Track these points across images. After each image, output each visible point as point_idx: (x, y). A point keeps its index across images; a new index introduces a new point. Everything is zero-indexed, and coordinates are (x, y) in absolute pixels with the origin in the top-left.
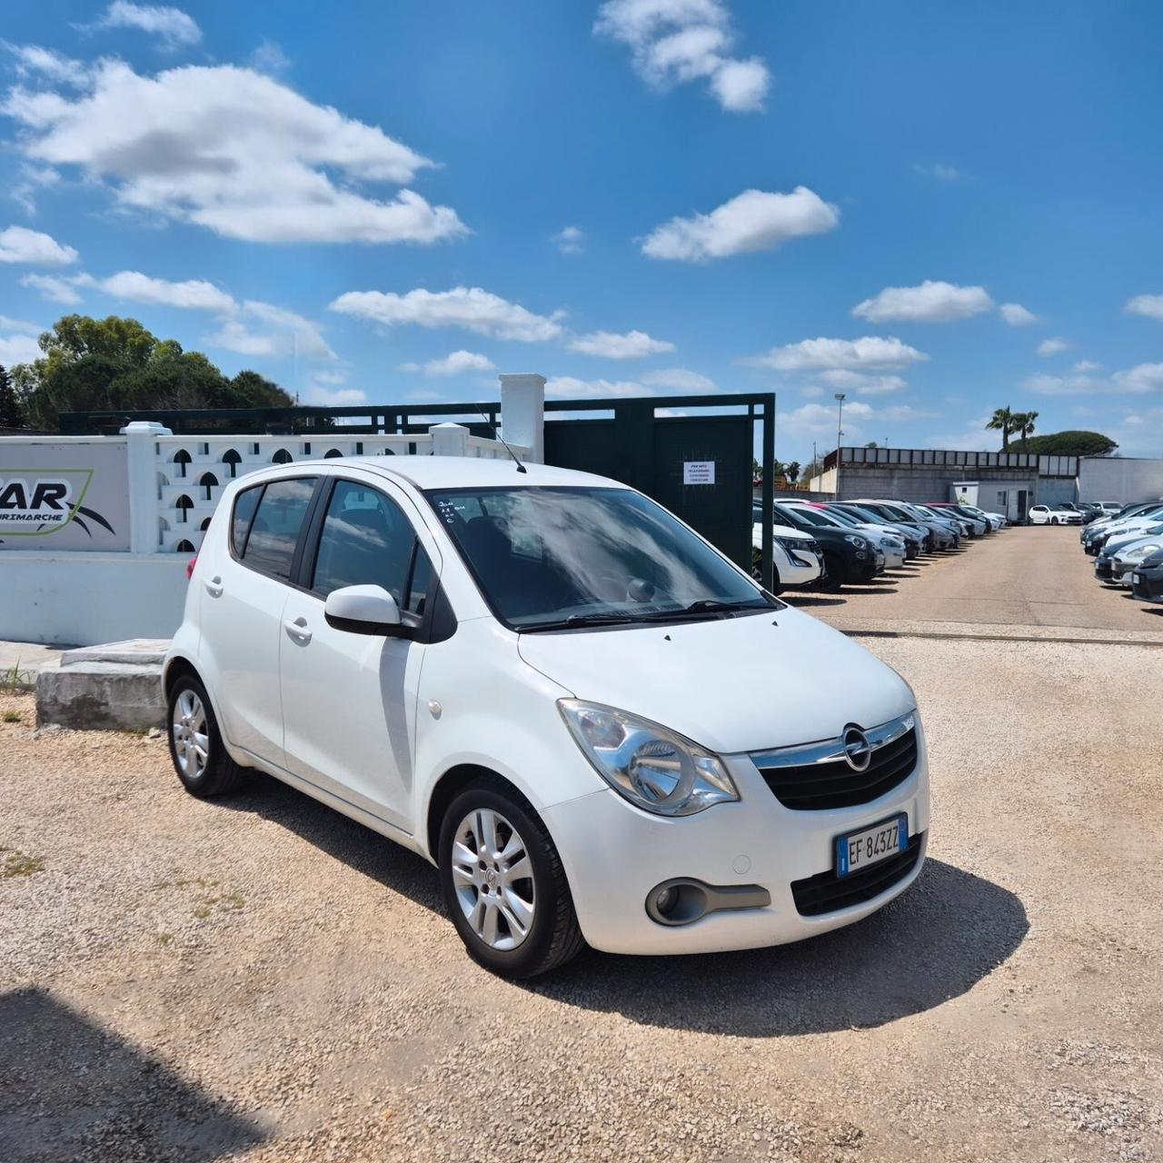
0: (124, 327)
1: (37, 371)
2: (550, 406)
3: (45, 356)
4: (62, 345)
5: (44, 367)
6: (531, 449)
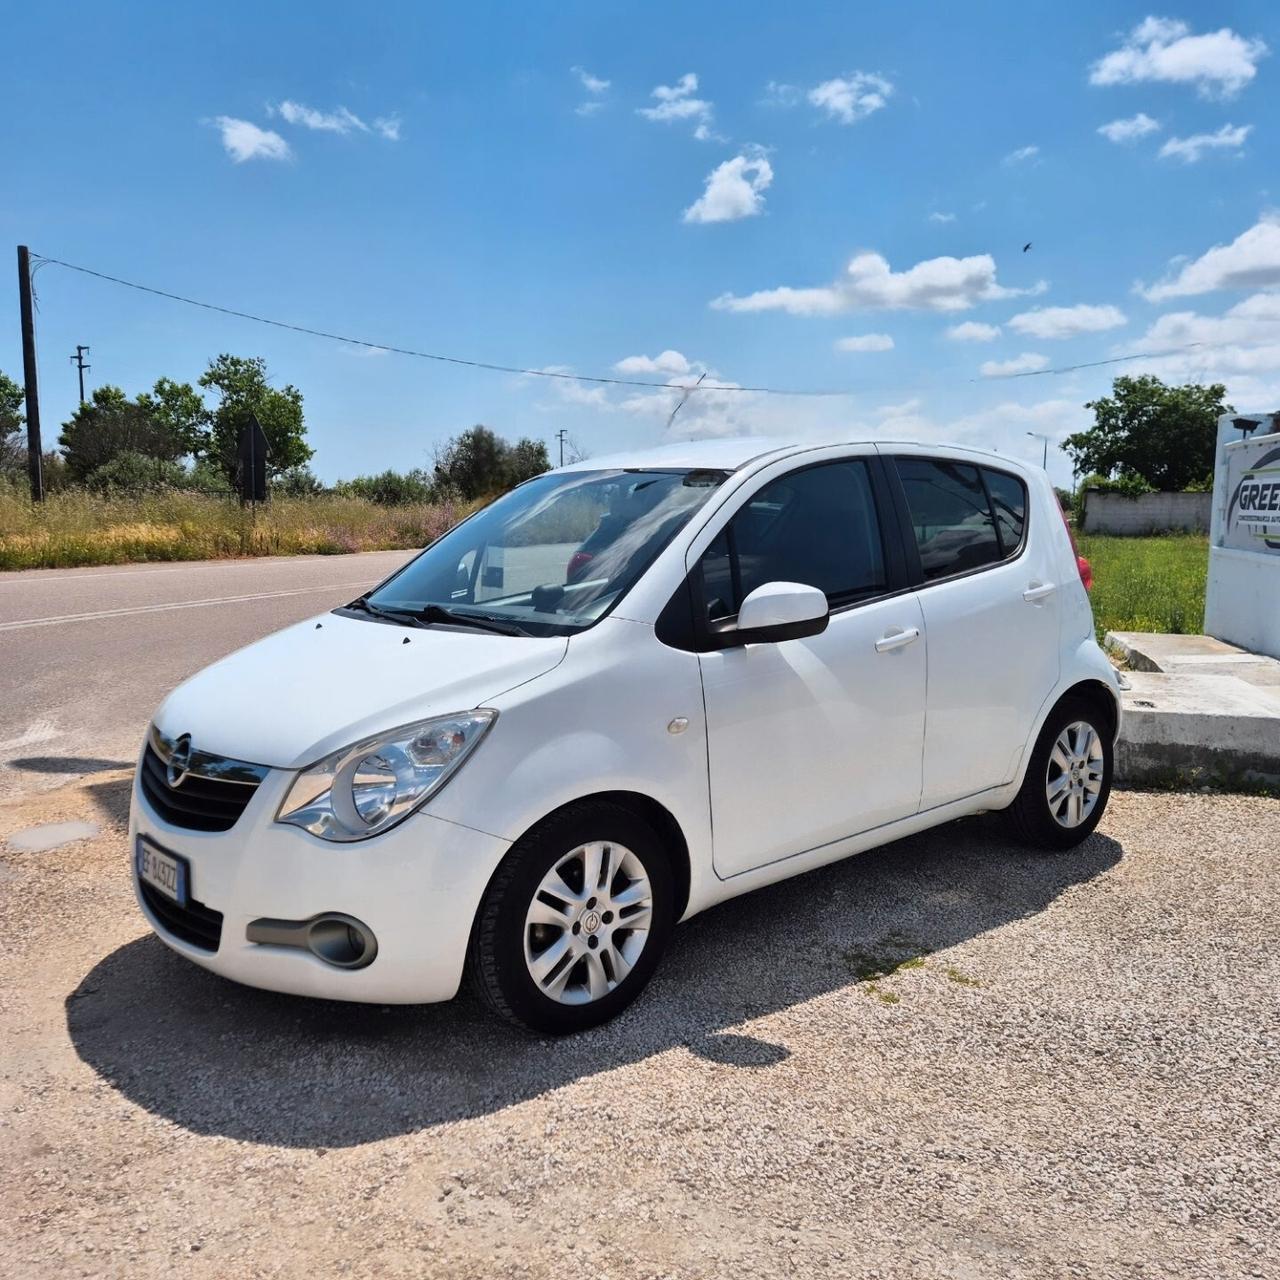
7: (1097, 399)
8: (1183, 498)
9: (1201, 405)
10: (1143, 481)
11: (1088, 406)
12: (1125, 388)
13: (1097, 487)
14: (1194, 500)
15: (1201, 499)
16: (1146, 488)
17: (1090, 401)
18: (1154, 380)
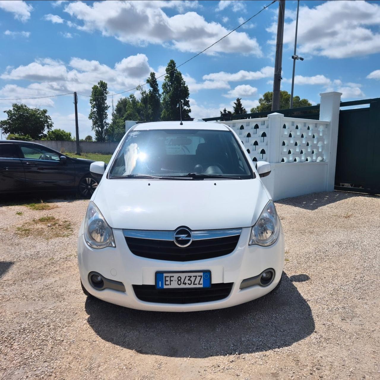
0: (282, 93)
1: (257, 109)
2: (342, 104)
3: (259, 105)
4: (265, 101)
5: (259, 108)
6: (330, 122)
7: (8, 110)
8: (42, 142)
9: (41, 115)
10: (29, 136)
11: (5, 112)
12: (17, 107)
13: (15, 138)
14: (45, 143)
15: (47, 142)
16: (31, 139)
17: (5, 110)
18: (26, 106)
